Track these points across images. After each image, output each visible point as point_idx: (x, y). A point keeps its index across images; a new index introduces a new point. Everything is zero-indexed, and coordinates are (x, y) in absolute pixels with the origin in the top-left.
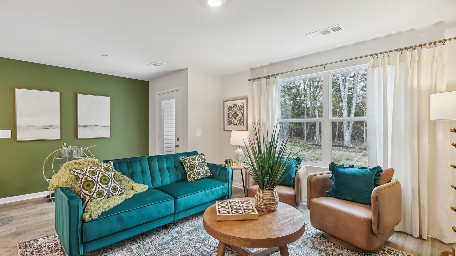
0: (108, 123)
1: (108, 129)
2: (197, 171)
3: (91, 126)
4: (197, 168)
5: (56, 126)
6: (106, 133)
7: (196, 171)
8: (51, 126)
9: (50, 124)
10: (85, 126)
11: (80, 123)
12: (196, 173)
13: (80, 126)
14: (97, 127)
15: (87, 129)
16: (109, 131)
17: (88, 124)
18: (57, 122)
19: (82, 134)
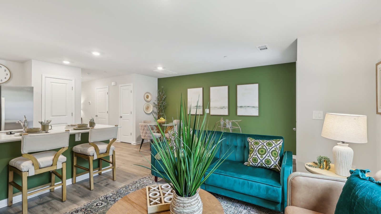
0: (257, 104)
1: (256, 109)
2: (254, 156)
3: (245, 107)
4: (255, 153)
5: (226, 107)
6: (255, 112)
7: (252, 156)
8: (224, 107)
9: (223, 106)
10: (241, 107)
11: (239, 105)
12: (252, 158)
13: (238, 107)
14: (248, 107)
15: (242, 109)
16: (258, 111)
17: (243, 105)
18: (226, 105)
19: (240, 112)
